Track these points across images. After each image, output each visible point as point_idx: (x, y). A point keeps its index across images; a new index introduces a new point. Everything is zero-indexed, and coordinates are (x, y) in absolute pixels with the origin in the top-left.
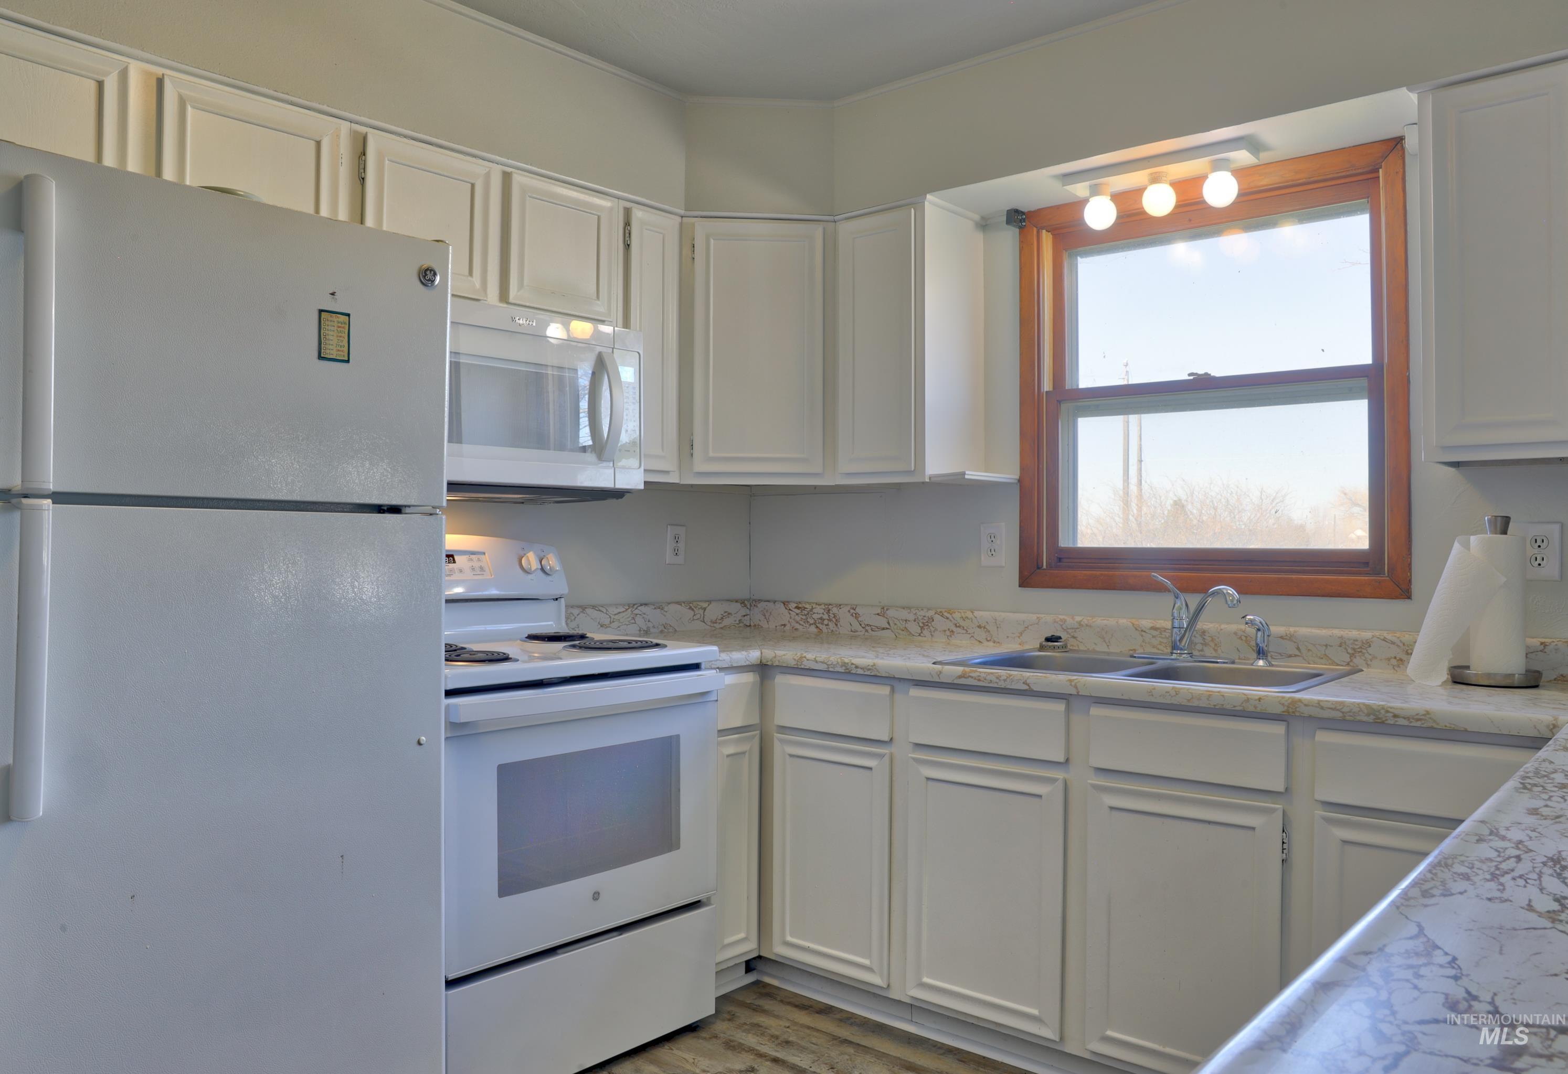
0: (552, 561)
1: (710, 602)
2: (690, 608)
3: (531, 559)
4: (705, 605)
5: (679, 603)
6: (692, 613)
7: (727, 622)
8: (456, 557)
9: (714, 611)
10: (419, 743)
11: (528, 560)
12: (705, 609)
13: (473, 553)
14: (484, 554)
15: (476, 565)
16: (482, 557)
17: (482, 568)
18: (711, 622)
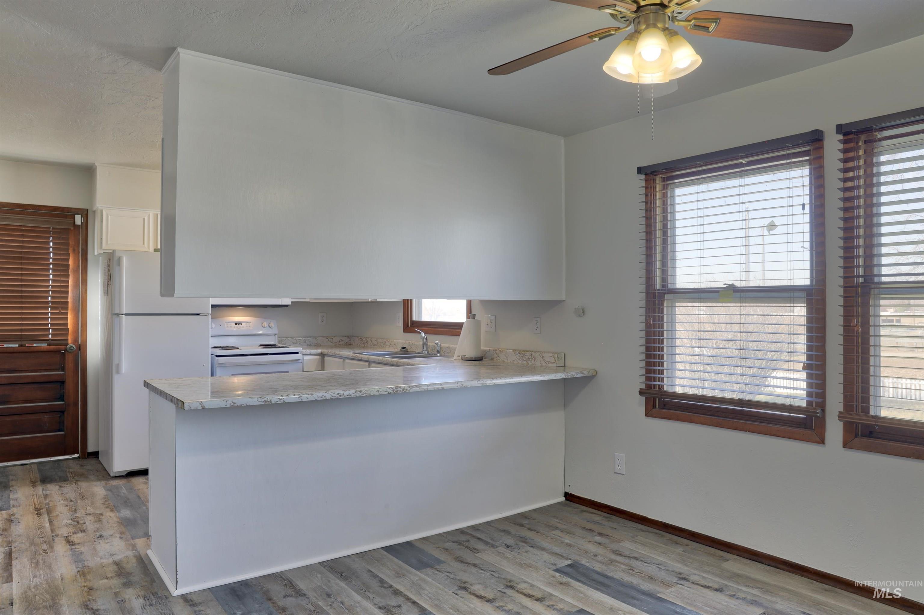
0: (272, 325)
1: (335, 336)
2: (327, 338)
3: (265, 324)
4: (333, 337)
5: (323, 337)
6: (327, 340)
7: (341, 343)
8: (242, 324)
9: (336, 339)
10: (204, 366)
11: (264, 324)
12: (332, 339)
13: (248, 322)
14: (251, 322)
15: (248, 325)
16: (250, 323)
17: (250, 326)
18: (335, 343)
